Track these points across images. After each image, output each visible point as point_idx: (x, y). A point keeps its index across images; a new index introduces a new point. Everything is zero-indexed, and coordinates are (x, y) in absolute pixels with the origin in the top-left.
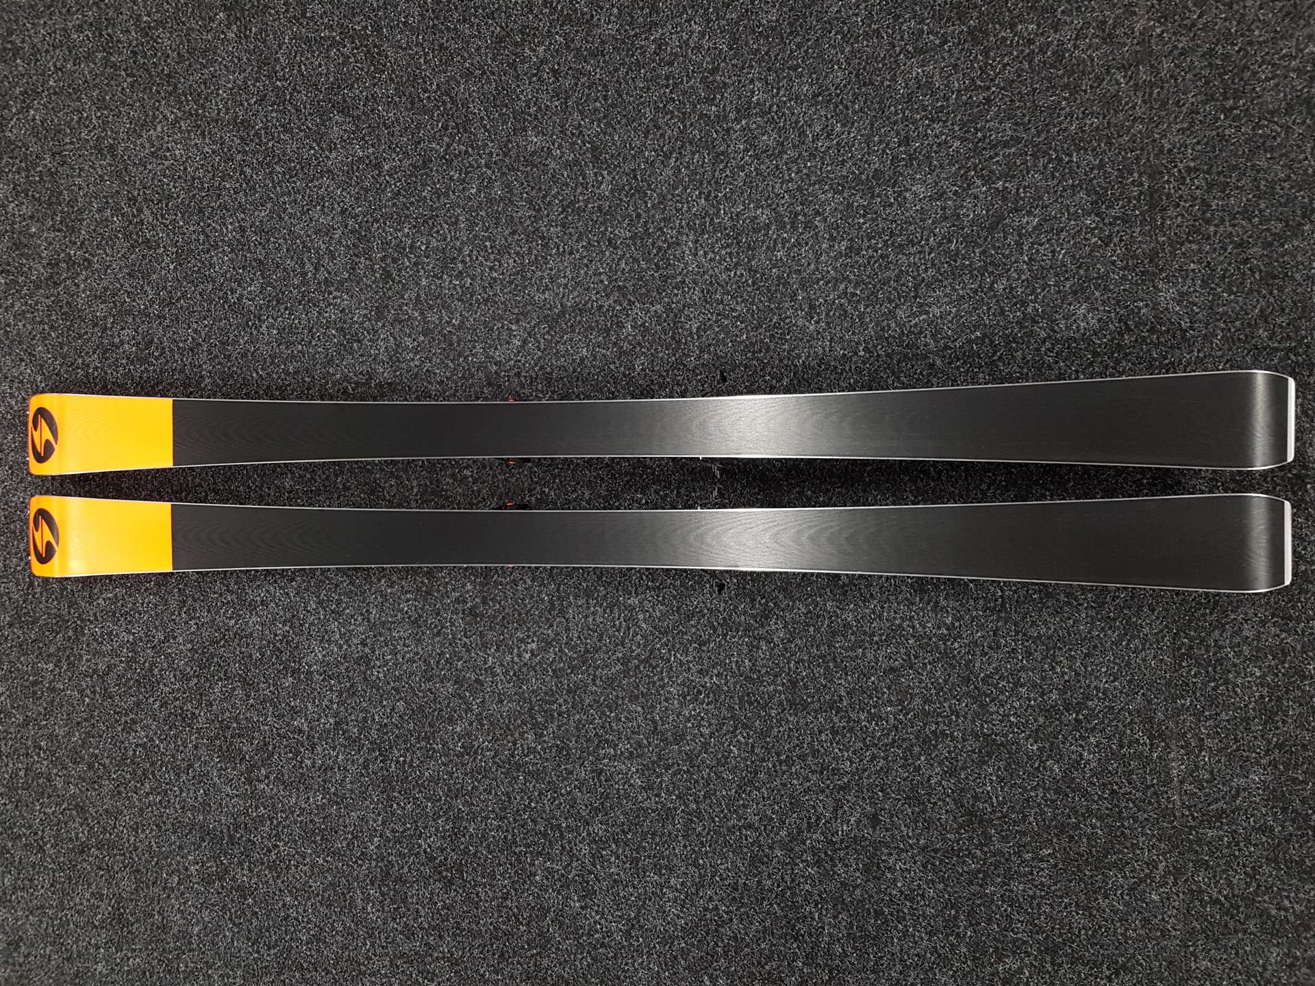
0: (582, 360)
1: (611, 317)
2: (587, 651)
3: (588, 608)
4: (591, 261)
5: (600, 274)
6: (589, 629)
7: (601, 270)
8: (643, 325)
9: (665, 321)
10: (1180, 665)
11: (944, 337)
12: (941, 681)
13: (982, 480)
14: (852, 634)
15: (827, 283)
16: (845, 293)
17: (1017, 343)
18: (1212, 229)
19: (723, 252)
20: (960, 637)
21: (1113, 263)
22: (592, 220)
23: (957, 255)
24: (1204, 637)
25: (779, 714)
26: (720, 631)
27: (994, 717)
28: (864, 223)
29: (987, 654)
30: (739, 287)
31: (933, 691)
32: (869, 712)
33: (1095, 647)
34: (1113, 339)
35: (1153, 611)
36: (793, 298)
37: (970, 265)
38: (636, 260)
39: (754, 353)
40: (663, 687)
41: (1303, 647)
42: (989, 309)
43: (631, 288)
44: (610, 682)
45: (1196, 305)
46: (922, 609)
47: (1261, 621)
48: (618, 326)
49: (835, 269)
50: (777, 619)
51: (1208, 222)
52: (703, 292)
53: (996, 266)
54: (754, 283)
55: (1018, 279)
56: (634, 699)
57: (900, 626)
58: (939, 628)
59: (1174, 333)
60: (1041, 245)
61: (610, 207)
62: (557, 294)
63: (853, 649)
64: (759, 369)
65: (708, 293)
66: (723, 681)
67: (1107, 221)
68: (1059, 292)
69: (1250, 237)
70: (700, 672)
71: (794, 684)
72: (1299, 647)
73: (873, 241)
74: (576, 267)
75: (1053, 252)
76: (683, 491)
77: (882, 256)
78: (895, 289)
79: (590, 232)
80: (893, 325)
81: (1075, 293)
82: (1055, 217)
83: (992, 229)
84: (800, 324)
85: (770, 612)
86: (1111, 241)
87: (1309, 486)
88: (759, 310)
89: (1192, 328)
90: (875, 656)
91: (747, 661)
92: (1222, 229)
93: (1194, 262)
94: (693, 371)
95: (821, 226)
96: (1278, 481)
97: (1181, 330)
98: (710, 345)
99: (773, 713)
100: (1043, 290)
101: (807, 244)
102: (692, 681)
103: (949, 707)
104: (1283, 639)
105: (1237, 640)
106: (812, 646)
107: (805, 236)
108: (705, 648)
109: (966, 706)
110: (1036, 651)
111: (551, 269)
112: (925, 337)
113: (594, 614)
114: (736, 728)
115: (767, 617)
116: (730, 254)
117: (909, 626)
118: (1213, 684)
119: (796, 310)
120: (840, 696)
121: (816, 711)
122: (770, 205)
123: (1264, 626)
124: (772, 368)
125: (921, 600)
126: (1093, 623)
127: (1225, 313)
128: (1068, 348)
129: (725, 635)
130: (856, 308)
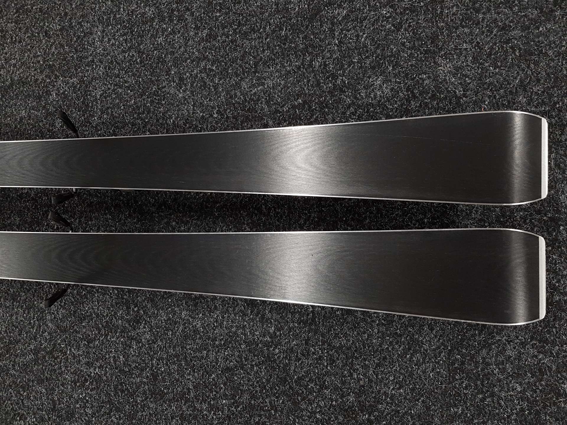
0: (21, 119)
1: (43, 87)
2: (10, 342)
3: (13, 309)
4: (33, 47)
5: (38, 56)
6: (13, 326)
7: (39, 54)
8: (63, 93)
9: (79, 90)
10: (454, 378)
11: (275, 104)
12: (264, 380)
13: (300, 217)
14: (200, 339)
15: (192, 61)
16: (205, 69)
17: (329, 108)
18: (481, 16)
19: (121, 39)
20: (280, 344)
21: (403, 44)
22: (36, 18)
23: (286, 39)
24: (473, 355)
25: (143, 401)
26: (103, 332)
27: (304, 413)
28: (220, 16)
29: (300, 359)
30: (131, 64)
31: (258, 389)
32: (209, 403)
33: (385, 358)
34: (402, 105)
35: (432, 330)
36: (168, 73)
37: (295, 48)
38: (62, 46)
39: (139, 114)
40: (61, 374)
41: (558, 368)
42: (309, 81)
43: (57, 66)
44: (25, 367)
45: (468, 77)
46: (253, 320)
47: (522, 343)
48: (47, 94)
49: (198, 51)
50: (145, 324)
51: (478, 11)
52: (106, 68)
53: (314, 47)
54: (141, 62)
55: (330, 58)
56: (40, 382)
57: (235, 333)
58: (264, 336)
59: (450, 100)
60: (348, 31)
61: (48, 9)
62: (9, 71)
63: (200, 350)
64: (141, 126)
65: (109, 69)
66: (103, 372)
67: (398, 11)
68: (361, 67)
69: (512, 21)
70: (87, 364)
71: (155, 376)
72: (554, 368)
73: (226, 30)
74: (23, 52)
75: (358, 36)
76: (83, 220)
77: (232, 41)
78: (241, 66)
79: (34, 26)
80: (239, 94)
81: (373, 68)
82: (359, 9)
83: (311, 19)
84: (172, 92)
85: (140, 318)
86: (402, 26)
87: (562, 228)
88: (144, 82)
89: (465, 95)
90: (216, 357)
91: (121, 357)
92: (488, 16)
93: (466, 43)
94: (96, 127)
95: (190, 19)
96: (536, 223)
97: (456, 96)
98: (108, 108)
99: (139, 400)
100: (349, 66)
101: (179, 32)
102: (81, 371)
103: (270, 403)
104: (540, 360)
105: (501, 358)
106: (170, 347)
107: (178, 27)
108: (91, 345)
109: (283, 403)
110: (338, 359)
111: (6, 54)
112: (261, 103)
113: (17, 313)
114: (111, 411)
115: (138, 322)
116: (126, 40)
117: (242, 333)
118: (481, 396)
119: (170, 81)
120: (189, 389)
121: (170, 400)
122: (155, 4)
123: (524, 347)
124: (152, 126)
125: (251, 312)
126: (383, 338)
127: (491, 84)
128: (367, 112)
129: (106, 335)
130: (212, 81)
